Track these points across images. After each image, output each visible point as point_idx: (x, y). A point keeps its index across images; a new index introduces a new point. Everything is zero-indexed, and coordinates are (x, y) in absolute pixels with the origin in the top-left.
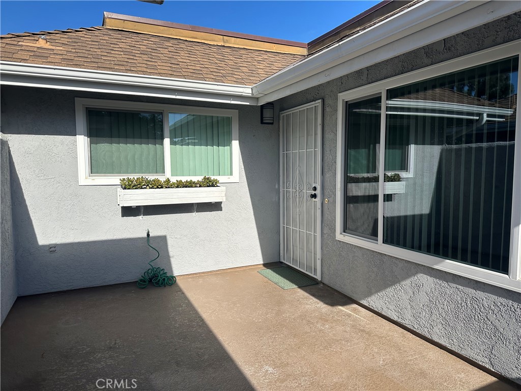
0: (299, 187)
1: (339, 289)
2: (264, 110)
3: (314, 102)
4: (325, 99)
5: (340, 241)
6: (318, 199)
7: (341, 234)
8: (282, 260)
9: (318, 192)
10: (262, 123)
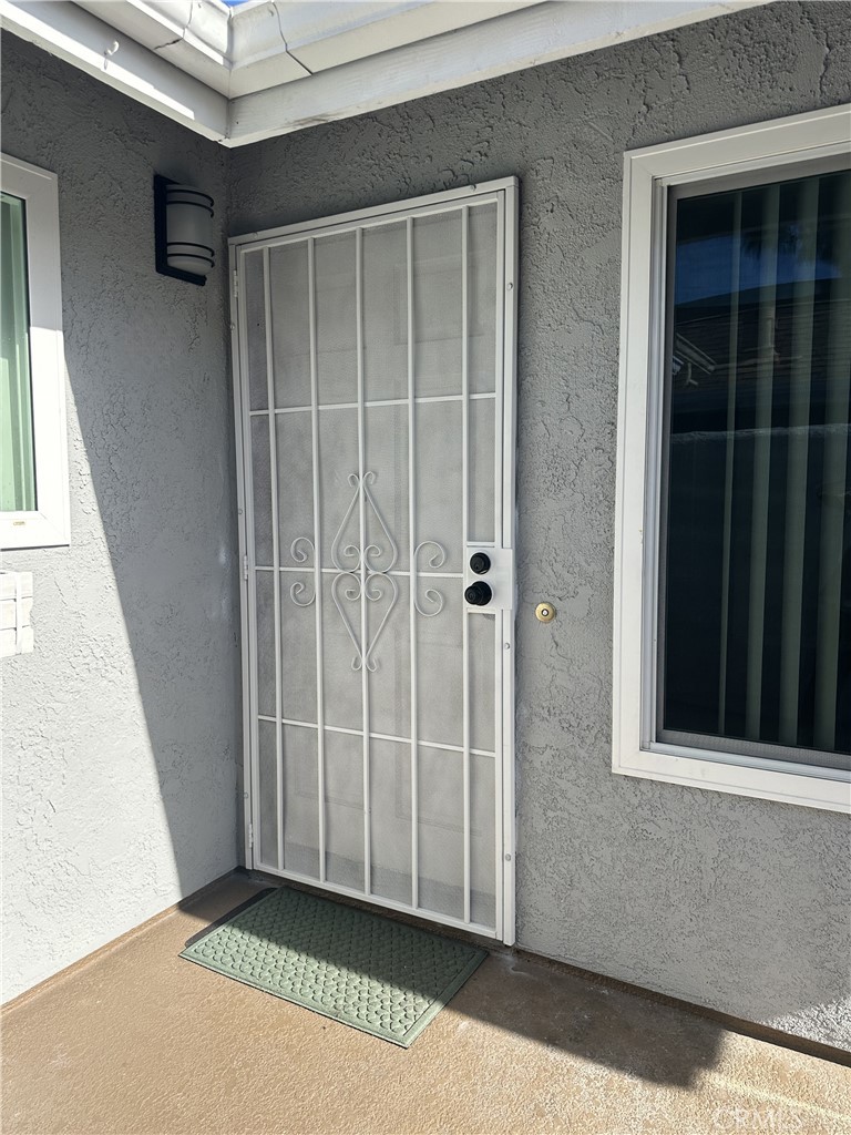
0: (368, 558)
1: (629, 976)
2: (171, 211)
3: (467, 191)
4: (532, 176)
5: (637, 781)
6: (502, 607)
7: (642, 748)
8: (255, 862)
9: (501, 576)
10: (163, 266)
